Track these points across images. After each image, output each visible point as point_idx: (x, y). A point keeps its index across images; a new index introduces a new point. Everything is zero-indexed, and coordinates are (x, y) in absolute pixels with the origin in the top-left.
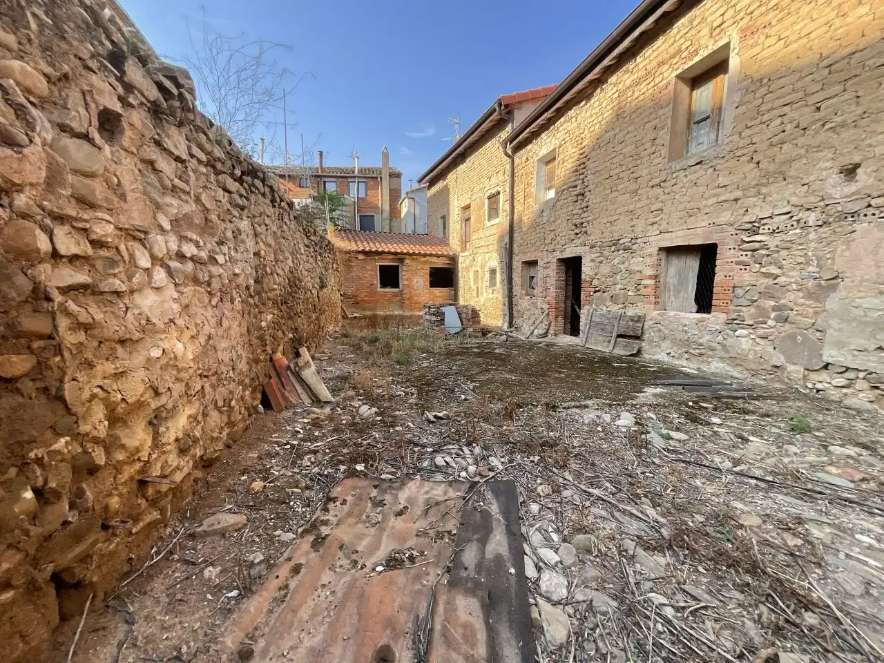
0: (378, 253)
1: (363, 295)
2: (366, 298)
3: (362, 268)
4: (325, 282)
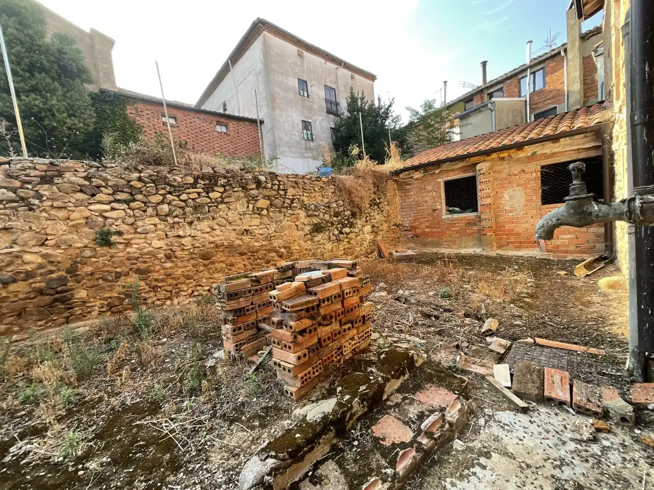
0: (438, 163)
1: (423, 227)
2: (427, 230)
3: (421, 189)
4: (112, 239)
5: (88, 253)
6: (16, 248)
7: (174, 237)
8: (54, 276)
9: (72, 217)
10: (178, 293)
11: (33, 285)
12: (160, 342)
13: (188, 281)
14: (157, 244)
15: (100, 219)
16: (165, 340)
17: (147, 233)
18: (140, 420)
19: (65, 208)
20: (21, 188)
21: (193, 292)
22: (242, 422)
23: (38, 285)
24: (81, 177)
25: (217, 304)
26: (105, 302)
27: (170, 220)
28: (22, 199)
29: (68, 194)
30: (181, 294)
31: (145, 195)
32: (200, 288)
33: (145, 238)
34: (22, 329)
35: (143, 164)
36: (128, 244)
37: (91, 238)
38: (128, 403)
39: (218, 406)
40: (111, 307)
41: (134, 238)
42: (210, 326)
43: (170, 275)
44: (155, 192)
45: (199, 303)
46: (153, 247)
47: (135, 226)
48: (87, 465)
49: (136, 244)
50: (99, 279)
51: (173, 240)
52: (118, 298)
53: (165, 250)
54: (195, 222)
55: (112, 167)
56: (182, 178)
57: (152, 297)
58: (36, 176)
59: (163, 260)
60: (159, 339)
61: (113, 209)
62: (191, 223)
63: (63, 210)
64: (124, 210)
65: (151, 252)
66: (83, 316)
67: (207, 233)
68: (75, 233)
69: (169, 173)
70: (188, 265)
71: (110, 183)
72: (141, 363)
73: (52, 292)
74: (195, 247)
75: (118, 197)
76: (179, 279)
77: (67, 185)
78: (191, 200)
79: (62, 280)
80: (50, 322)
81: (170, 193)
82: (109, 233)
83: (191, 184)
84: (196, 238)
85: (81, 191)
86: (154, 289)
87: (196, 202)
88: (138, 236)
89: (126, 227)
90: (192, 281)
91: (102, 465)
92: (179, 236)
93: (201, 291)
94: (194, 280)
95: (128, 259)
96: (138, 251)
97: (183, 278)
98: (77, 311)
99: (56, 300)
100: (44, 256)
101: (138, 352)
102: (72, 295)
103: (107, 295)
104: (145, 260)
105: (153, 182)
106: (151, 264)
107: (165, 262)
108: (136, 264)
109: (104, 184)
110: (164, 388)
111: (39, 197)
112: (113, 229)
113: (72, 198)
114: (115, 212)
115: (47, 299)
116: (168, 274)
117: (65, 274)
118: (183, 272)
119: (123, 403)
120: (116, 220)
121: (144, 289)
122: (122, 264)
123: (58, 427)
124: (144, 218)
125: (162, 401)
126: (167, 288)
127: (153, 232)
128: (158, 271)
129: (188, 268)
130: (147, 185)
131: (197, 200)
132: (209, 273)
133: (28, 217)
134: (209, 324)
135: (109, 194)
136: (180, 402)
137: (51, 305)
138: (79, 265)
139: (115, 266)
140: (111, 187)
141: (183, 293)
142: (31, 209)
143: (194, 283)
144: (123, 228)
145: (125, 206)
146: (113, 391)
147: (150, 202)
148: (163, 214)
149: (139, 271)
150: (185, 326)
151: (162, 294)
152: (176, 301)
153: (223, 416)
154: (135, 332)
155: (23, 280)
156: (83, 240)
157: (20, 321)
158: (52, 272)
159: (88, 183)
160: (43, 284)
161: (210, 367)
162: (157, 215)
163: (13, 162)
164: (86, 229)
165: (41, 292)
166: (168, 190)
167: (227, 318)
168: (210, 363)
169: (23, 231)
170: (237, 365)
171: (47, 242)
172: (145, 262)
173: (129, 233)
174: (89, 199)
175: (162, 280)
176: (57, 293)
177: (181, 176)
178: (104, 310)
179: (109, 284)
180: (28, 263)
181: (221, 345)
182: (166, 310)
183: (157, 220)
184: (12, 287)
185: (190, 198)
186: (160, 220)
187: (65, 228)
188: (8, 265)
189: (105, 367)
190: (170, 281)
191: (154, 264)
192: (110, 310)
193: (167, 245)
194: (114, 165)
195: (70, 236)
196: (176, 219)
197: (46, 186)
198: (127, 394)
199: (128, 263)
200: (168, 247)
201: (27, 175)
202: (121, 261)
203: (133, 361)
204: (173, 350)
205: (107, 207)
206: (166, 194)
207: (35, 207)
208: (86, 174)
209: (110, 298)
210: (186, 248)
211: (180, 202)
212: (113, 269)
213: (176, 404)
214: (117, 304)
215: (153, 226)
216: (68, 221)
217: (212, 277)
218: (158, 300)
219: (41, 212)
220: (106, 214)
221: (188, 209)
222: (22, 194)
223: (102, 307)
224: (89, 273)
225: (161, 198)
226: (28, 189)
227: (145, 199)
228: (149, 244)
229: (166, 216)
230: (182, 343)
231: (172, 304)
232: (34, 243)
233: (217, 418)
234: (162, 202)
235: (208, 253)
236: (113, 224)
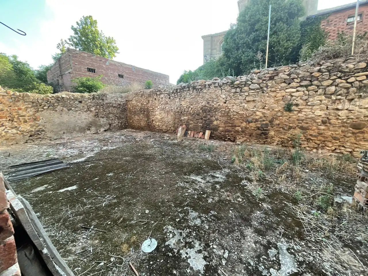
4: (292, 108)
5: (279, 114)
6: (255, 109)
7: (333, 109)
8: (264, 122)
9: (277, 96)
10: (324, 147)
11: (257, 125)
12: (304, 170)
13: (334, 141)
14: (318, 113)
15: (289, 97)
16: (307, 171)
17: (314, 106)
18: (286, 202)
19: (275, 91)
20: (262, 83)
21: (335, 149)
22: (357, 253)
23: (258, 125)
24: (286, 75)
25: (360, 164)
26: (281, 140)
27: (334, 97)
28: (261, 88)
29: (278, 84)
30: (326, 148)
31: (320, 81)
32: (343, 148)
33: (311, 109)
34: (250, 141)
35: (325, 59)
36: (300, 111)
37: (283, 106)
38: (283, 190)
39: (337, 229)
40: (283, 143)
41: (304, 108)
42: (344, 176)
43: (322, 134)
44: (327, 78)
45: (338, 158)
46: (315, 115)
47: (307, 101)
48: (263, 204)
49: (305, 112)
50: (281, 127)
51: (332, 111)
52: (287, 139)
53: (323, 118)
54: (356, 99)
55: (304, 66)
56: (354, 65)
57: (305, 144)
58: (268, 77)
59: (319, 124)
60: (304, 169)
61: (297, 91)
62: (351, 100)
63: (275, 92)
64: (303, 91)
65: (313, 117)
66: (270, 143)
67: (365, 108)
68: (277, 104)
69: (344, 62)
70: (338, 130)
71: (300, 76)
72: (291, 176)
73: (262, 129)
74: (348, 119)
75: (302, 84)
76: (327, 138)
77: (279, 80)
78: (357, 82)
79: (267, 125)
80: (259, 142)
81: (340, 78)
82: (291, 105)
83: (361, 69)
84: (352, 111)
85: (284, 82)
86: (308, 140)
87: (362, 83)
88: (307, 107)
89: (302, 101)
90: (337, 142)
91: (268, 208)
92: (337, 109)
93: (342, 151)
94: (340, 142)
95: (298, 120)
96: (305, 116)
97: (331, 138)
98: (269, 140)
99: (263, 133)
100: (263, 113)
101: (292, 170)
102: (269, 133)
103: (282, 137)
104: (308, 122)
105: (329, 71)
106: (310, 125)
107: (321, 125)
108: (301, 123)
109: (296, 77)
110: (302, 195)
111: (267, 86)
112: (295, 102)
113: (279, 86)
114: (298, 93)
115: (259, 132)
116: (321, 133)
117: (268, 123)
118: (332, 134)
119: (280, 190)
120: (297, 97)
121: (302, 138)
122: (294, 122)
123: (255, 183)
124: (314, 96)
125: (299, 201)
126: (316, 141)
127: (318, 105)
128: (314, 130)
129: (337, 133)
130: (324, 74)
131: (364, 82)
132: (356, 139)
133: (261, 96)
134: (344, 175)
135: (298, 83)
136: (310, 208)
137: (260, 135)
138: (274, 119)
139: (290, 123)
140: (300, 78)
141: (328, 148)
142: (263, 92)
143: (339, 144)
144: (300, 102)
145: (305, 89)
146: (277, 182)
147: (322, 85)
148: (330, 93)
149: (302, 128)
150: (324, 169)
151: (312, 144)
152: (320, 151)
153: (340, 238)
154: (292, 159)
155: (254, 122)
156: (279, 107)
157: (250, 138)
158: (264, 121)
159: (288, 77)
160: (260, 125)
161: (336, 202)
162: (325, 94)
163: (261, 72)
164: (282, 102)
165: (258, 128)
166: (338, 76)
167: (366, 177)
168: (337, 200)
169: (259, 102)
170: (363, 215)
171: (265, 107)
172: (307, 123)
173: (302, 105)
174: (287, 86)
175: (315, 136)
176: (264, 130)
177: (354, 63)
178: (279, 143)
179: (285, 131)
180: (257, 116)
181: (352, 194)
182: (311, 154)
183: (323, 97)
184: (251, 124)
185: (357, 81)
186: (326, 97)
187: (273, 101)
188: (251, 116)
189: (275, 169)
190: (320, 138)
191: (312, 125)
192: (281, 144)
193: (326, 114)
194: (305, 64)
195: (274, 105)
196: (339, 97)
197: (271, 81)
198: (282, 186)
199: (297, 122)
200: (326, 116)
201: (265, 77)
202: (294, 121)
203: (288, 173)
204: (312, 179)
205: (295, 90)
206: (336, 79)
207: (264, 91)
208: (289, 72)
209: (283, 138)
210: (340, 118)
211: (346, 84)
212: (288, 124)
213: (308, 208)
214: (286, 142)
215: (319, 101)
216: (275, 98)
217: (357, 143)
218: (309, 147)
219: (266, 93)
220: (293, 94)
221: (352, 89)
222: (261, 86)
223: (279, 142)
224: (278, 124)
225: (331, 82)
226: (264, 83)
227: (319, 84)
228: (313, 112)
229: (331, 94)
230: (319, 177)
231: (317, 153)
232: (260, 107)
233: (335, 235)
234: (331, 85)
235: (360, 124)
236: (295, 99)
